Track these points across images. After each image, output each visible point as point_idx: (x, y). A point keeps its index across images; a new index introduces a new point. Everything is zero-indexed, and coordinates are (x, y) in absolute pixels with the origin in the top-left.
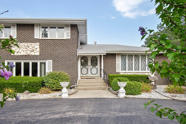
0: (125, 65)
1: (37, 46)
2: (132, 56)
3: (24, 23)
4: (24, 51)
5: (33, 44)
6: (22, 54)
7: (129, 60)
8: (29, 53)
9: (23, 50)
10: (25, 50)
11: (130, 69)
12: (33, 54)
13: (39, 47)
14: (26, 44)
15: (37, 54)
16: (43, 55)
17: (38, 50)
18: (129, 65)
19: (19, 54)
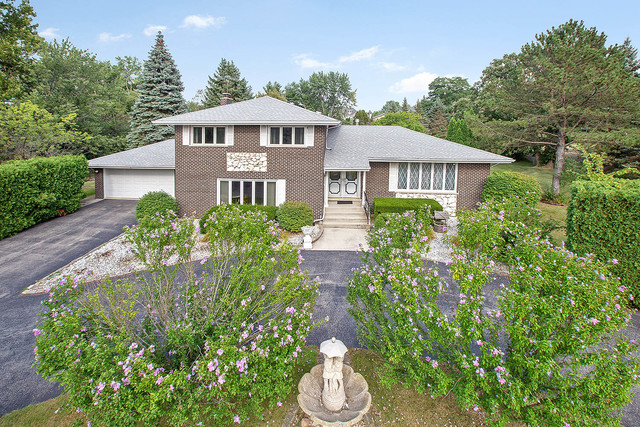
0: (405, 180)
1: (263, 157)
2: (418, 165)
3: (245, 125)
4: (244, 165)
5: (257, 154)
6: (242, 169)
7: (412, 171)
8: (251, 168)
10: (247, 163)
11: (414, 186)
12: (257, 169)
13: (266, 159)
14: (247, 155)
15: (264, 170)
16: (274, 172)
17: (265, 163)
18: (412, 180)
19: (237, 170)
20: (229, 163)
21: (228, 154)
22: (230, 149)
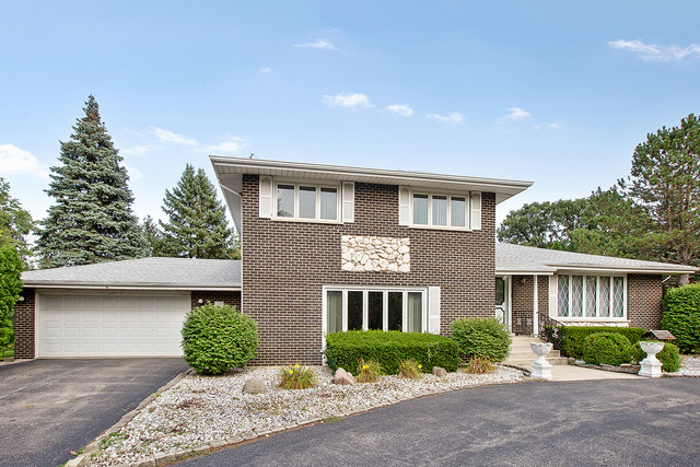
0: (566, 303)
1: (403, 246)
2: (581, 277)
3: (375, 182)
4: (372, 259)
5: (394, 240)
6: (369, 267)
7: (574, 289)
8: (384, 265)
9: (372, 256)
10: (376, 256)
11: (578, 313)
12: (393, 268)
13: (408, 249)
14: (377, 241)
15: (406, 268)
16: (421, 274)
17: (407, 258)
18: (574, 302)
19: (360, 268)
20: (346, 254)
21: (345, 238)
22: (346, 229)
